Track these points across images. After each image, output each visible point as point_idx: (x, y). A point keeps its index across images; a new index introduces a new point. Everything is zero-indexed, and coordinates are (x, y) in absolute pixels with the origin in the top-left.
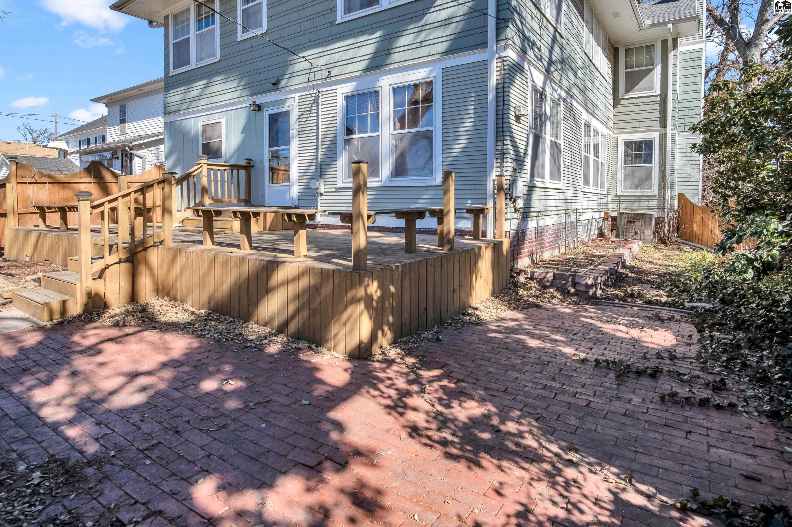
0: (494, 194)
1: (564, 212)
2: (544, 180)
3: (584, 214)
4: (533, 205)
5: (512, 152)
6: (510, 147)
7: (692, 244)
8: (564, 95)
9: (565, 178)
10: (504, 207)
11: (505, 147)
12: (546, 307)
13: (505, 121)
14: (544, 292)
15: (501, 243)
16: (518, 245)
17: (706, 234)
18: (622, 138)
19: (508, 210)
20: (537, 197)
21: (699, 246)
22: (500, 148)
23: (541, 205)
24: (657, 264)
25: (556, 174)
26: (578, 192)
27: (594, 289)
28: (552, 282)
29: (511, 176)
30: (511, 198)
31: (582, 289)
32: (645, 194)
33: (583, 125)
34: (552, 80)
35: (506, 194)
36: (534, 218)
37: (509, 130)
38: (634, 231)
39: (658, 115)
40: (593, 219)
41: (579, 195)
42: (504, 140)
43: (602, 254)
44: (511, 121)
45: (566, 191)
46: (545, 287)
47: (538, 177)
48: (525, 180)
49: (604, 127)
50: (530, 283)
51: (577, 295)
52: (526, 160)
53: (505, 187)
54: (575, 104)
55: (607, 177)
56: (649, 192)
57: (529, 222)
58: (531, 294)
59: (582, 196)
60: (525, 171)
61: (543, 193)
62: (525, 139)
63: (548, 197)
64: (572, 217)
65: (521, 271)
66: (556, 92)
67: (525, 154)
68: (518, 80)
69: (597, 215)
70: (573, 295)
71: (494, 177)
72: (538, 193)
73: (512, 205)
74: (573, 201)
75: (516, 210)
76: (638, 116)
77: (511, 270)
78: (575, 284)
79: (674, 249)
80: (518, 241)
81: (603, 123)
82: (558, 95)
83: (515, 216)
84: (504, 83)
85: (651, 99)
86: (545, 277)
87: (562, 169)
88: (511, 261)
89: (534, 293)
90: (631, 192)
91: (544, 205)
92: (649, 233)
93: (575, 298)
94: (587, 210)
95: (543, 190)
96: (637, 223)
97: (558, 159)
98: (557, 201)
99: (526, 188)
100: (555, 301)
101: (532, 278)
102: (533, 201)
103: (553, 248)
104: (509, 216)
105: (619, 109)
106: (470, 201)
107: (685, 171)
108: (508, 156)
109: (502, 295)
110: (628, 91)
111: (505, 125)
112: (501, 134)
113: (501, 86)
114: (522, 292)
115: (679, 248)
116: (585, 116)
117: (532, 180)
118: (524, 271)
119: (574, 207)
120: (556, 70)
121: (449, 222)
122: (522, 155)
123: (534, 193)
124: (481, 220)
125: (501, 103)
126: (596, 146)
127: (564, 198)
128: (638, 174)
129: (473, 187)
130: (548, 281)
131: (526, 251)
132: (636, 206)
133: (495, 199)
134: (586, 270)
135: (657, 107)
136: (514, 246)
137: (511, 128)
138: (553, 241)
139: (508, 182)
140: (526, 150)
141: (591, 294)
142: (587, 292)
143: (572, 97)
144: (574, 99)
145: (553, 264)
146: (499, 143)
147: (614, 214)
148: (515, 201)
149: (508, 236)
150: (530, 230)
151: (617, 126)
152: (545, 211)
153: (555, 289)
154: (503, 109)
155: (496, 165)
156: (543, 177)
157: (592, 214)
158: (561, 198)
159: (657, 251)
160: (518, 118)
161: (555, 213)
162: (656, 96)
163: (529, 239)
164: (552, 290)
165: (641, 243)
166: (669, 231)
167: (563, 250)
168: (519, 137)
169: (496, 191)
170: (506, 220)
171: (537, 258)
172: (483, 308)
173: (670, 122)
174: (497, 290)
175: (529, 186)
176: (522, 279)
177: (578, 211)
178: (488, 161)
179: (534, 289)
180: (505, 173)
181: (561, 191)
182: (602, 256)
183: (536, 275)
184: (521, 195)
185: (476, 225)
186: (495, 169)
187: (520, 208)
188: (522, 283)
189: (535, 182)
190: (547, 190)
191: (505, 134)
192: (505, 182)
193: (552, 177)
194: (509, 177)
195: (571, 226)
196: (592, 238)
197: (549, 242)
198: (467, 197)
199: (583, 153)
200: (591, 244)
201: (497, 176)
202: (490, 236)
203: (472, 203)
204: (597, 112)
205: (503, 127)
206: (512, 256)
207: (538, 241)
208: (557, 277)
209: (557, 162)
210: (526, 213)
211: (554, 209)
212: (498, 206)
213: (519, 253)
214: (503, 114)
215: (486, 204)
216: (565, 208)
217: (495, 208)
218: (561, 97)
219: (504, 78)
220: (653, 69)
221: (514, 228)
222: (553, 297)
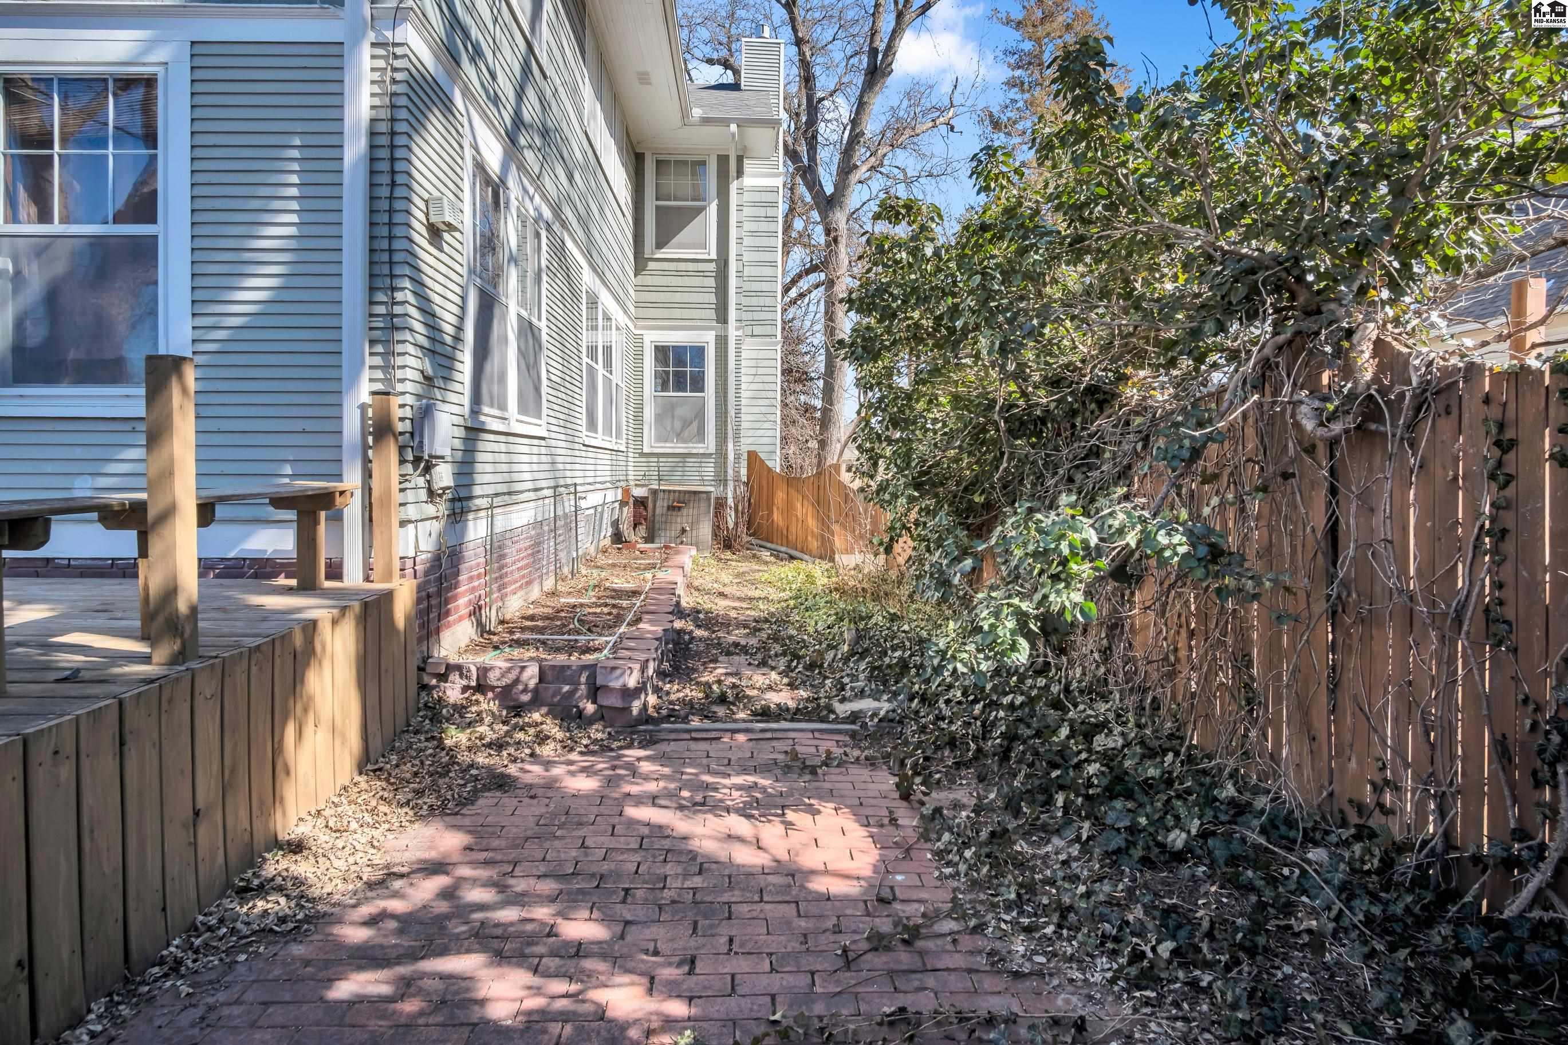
0: (365, 447)
1: (548, 492)
2: (506, 415)
3: (589, 496)
4: (479, 478)
5: (418, 327)
6: (413, 312)
7: (773, 546)
8: (547, 213)
9: (551, 413)
10: (395, 486)
11: (398, 310)
12: (527, 778)
13: (398, 231)
14: (515, 727)
15: (388, 597)
16: (439, 593)
17: (793, 529)
18: (652, 337)
19: (410, 495)
20: (489, 457)
21: (783, 549)
22: (381, 310)
23: (499, 478)
24: (734, 598)
25: (532, 401)
26: (577, 446)
27: (643, 696)
28: (536, 691)
29: (419, 397)
30: (417, 460)
31: (614, 701)
32: (694, 451)
33: (584, 296)
34: (521, 167)
35: (402, 449)
36: (483, 513)
37: (410, 259)
38: (679, 528)
39: (713, 299)
40: (604, 504)
41: (577, 453)
42: (394, 289)
43: (630, 586)
44: (417, 238)
45: (553, 443)
46: (518, 709)
47: (492, 406)
48: (456, 409)
49: (621, 312)
50: (478, 702)
51: (602, 718)
52: (459, 355)
53: (400, 427)
54: (569, 244)
55: (625, 415)
56: (698, 448)
57: (471, 524)
58: (481, 738)
59: (583, 454)
60: (457, 387)
61: (503, 448)
62: (458, 300)
63: (516, 458)
64: (566, 504)
65: (450, 668)
66: (532, 199)
67: (457, 339)
68: (435, 124)
69: (611, 496)
70: (591, 721)
71: (365, 397)
72: (490, 446)
73: (421, 481)
74: (568, 467)
75: (431, 493)
76: (678, 297)
77: (421, 669)
78: (595, 691)
79: (746, 559)
80: (440, 580)
81: (618, 302)
82: (536, 209)
83: (431, 510)
84: (393, 120)
85: (702, 266)
86: (517, 681)
87: (544, 389)
88: (420, 641)
89: (490, 736)
90: (668, 448)
91: (506, 477)
92: (705, 530)
93: (597, 732)
94: (594, 486)
95: (502, 438)
96: (685, 512)
97: (536, 364)
98: (535, 467)
99: (461, 433)
100: (547, 750)
101: (481, 688)
102: (479, 467)
103: (529, 583)
104: (411, 512)
105: (645, 279)
106: (288, 470)
107: (756, 410)
108: (407, 336)
109: (394, 758)
110: (660, 245)
111: (397, 245)
112: (386, 270)
113: (383, 127)
114: (455, 737)
115: (754, 556)
116: (587, 278)
117: (475, 412)
118: (459, 668)
119: (569, 481)
120: (530, 146)
121: (170, 551)
122: (448, 340)
123: (481, 446)
124: (322, 528)
125: (385, 179)
126: (608, 350)
127: (549, 459)
128: (680, 412)
129: (299, 425)
130: (525, 691)
131: (462, 603)
132: (677, 476)
133: (367, 461)
134: (612, 639)
135: (711, 282)
136: (429, 596)
137: (415, 256)
138: (526, 566)
139: (408, 412)
140: (459, 329)
141: (635, 712)
142: (627, 709)
143: (564, 225)
144: (568, 230)
145: (532, 629)
146: (381, 297)
147: (639, 492)
148: (428, 469)
149: (409, 572)
150: (471, 545)
151: (642, 313)
152: (510, 493)
153: (544, 710)
154: (391, 198)
155: (369, 361)
156: (503, 407)
157: (602, 493)
158: (544, 459)
159: (721, 565)
160: (435, 233)
161: (532, 495)
162: (710, 261)
163: (471, 569)
164: (536, 716)
165: (693, 552)
166: (736, 524)
167: (549, 584)
168: (438, 288)
169: (370, 439)
170: (403, 523)
171: (491, 616)
172: (324, 837)
173: (732, 314)
174: (376, 744)
175: (467, 428)
176: (453, 692)
177: (579, 488)
178: (345, 347)
179: (488, 720)
180: (399, 387)
181: (543, 443)
182: (635, 593)
183: (493, 678)
184: (447, 452)
185: (307, 542)
186: (366, 374)
187: (444, 489)
188: (454, 706)
189: (483, 418)
190: (511, 439)
191: (398, 270)
192: (397, 413)
193: (523, 409)
194: (409, 399)
195: (566, 524)
196: (602, 544)
197: (519, 569)
198: (282, 454)
199: (585, 360)
200: (602, 560)
201: (374, 393)
202: (353, 577)
203: (294, 476)
204: (609, 276)
205: (391, 251)
206: (422, 626)
207: (492, 571)
208: (550, 675)
209: (533, 373)
210: (460, 499)
211: (529, 485)
212: (376, 483)
213: (443, 614)
214: (391, 211)
215: (339, 477)
216: (552, 483)
217: (367, 490)
218: (541, 215)
219: (393, 106)
220: (704, 208)
221: (428, 545)
222: (542, 739)
